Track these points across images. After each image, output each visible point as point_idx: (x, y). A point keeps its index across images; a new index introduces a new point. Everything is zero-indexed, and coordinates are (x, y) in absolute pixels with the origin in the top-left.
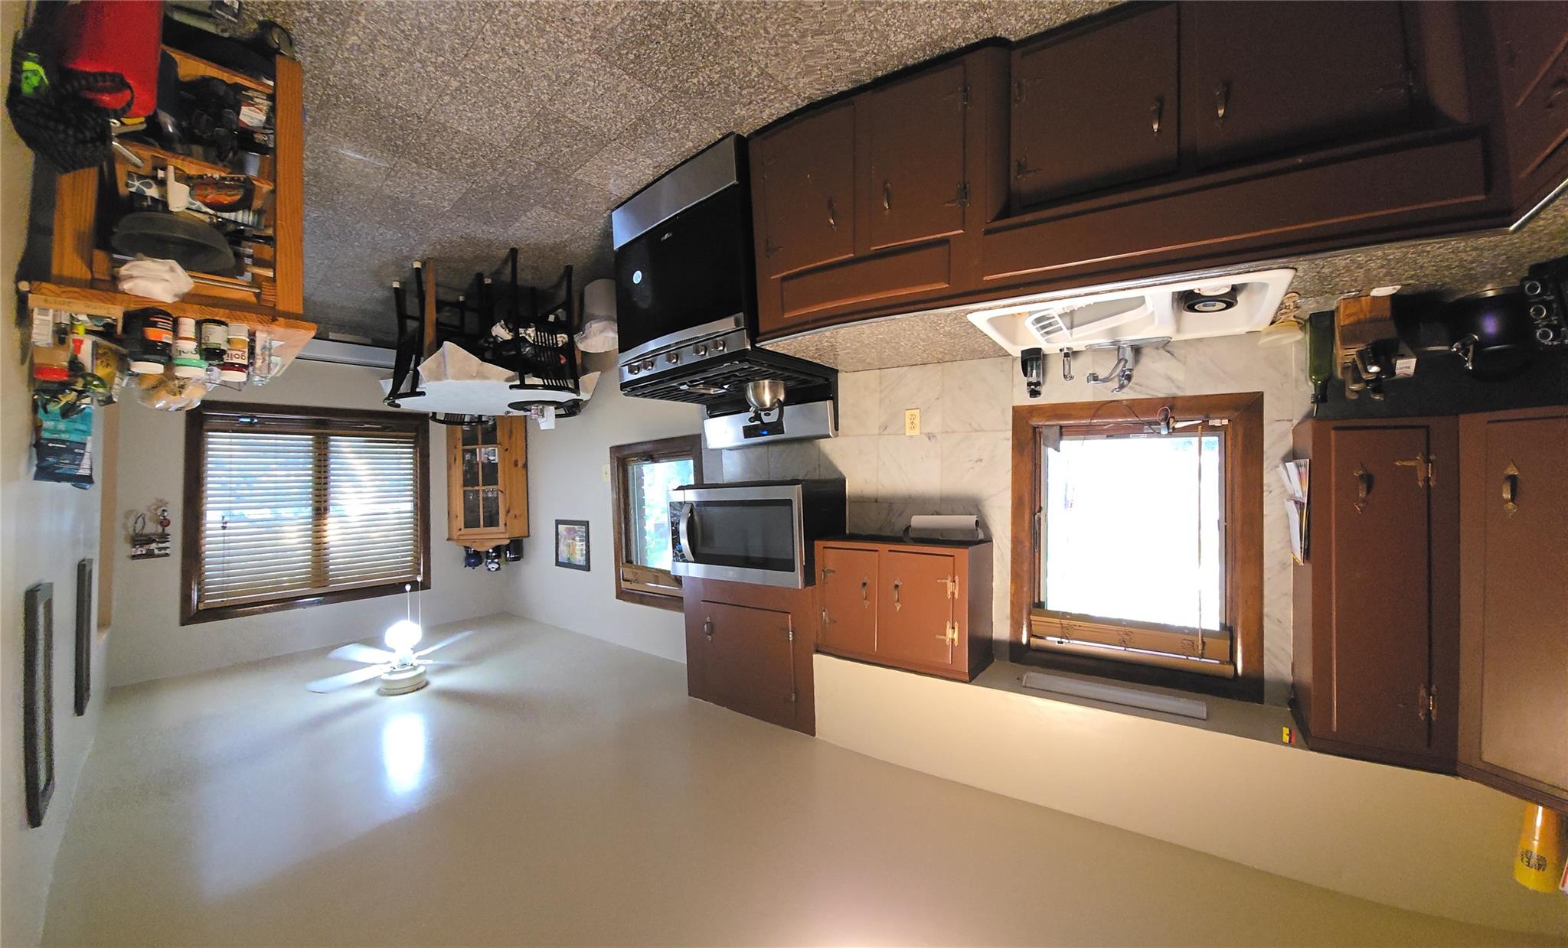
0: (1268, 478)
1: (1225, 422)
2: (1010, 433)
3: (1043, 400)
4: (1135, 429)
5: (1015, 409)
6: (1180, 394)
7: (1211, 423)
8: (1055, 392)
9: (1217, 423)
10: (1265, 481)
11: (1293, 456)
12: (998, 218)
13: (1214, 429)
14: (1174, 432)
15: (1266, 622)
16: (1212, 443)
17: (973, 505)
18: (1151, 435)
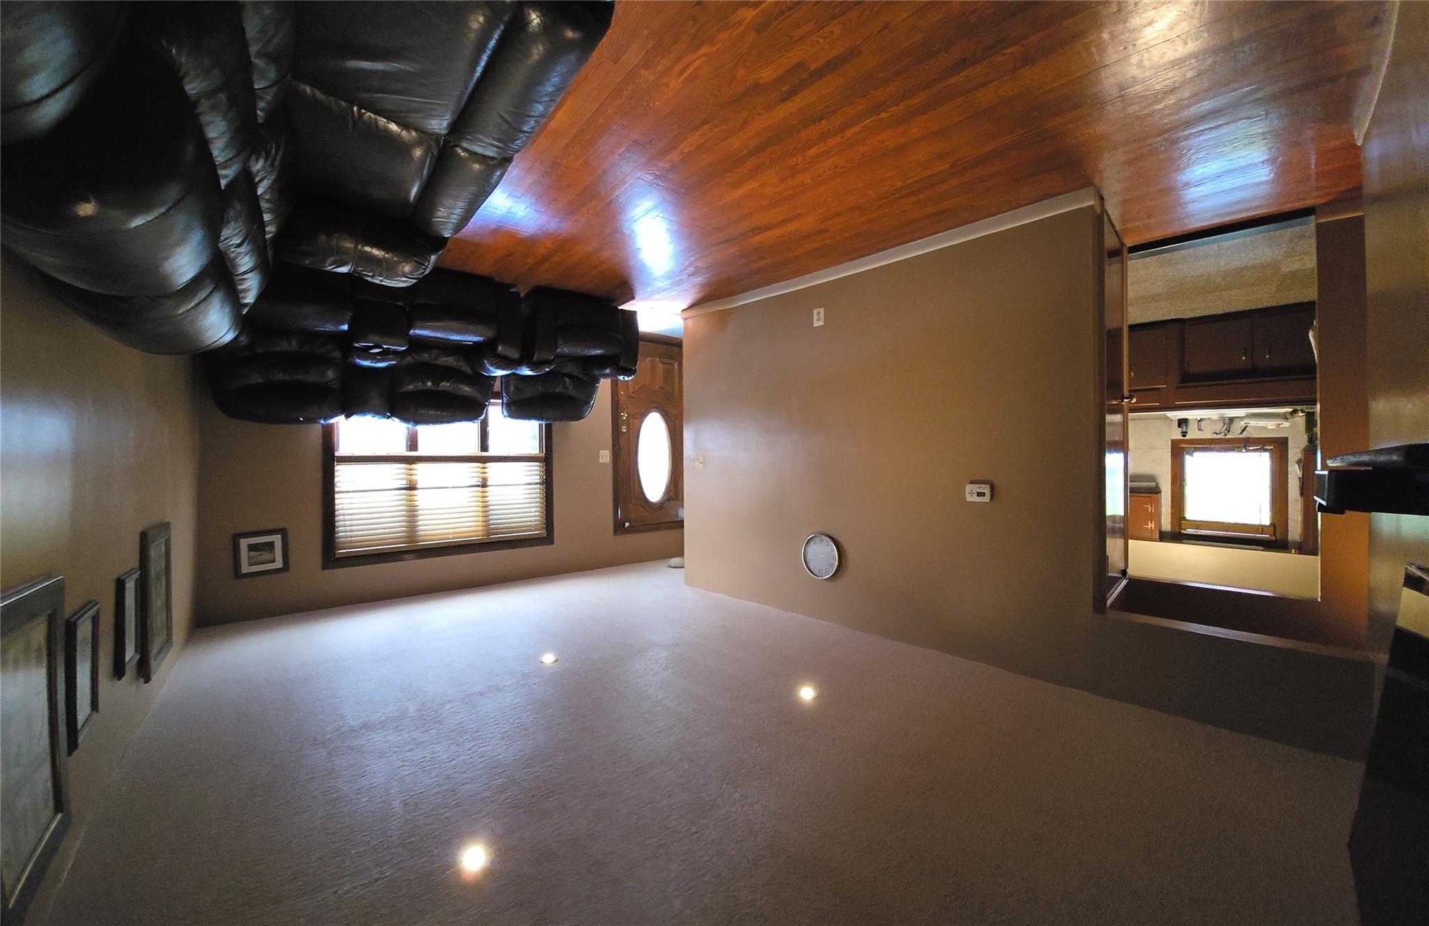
0: (1290, 469)
1: (1272, 447)
2: (1170, 450)
3: (1188, 437)
4: (1232, 449)
5: (1173, 441)
6: (1252, 436)
7: (1265, 447)
8: (1193, 434)
9: (1268, 448)
10: (1289, 469)
11: (1299, 462)
12: (1181, 382)
13: (1266, 450)
14: (1248, 451)
15: (1289, 521)
16: (1266, 455)
17: (1152, 478)
18: (1239, 451)
